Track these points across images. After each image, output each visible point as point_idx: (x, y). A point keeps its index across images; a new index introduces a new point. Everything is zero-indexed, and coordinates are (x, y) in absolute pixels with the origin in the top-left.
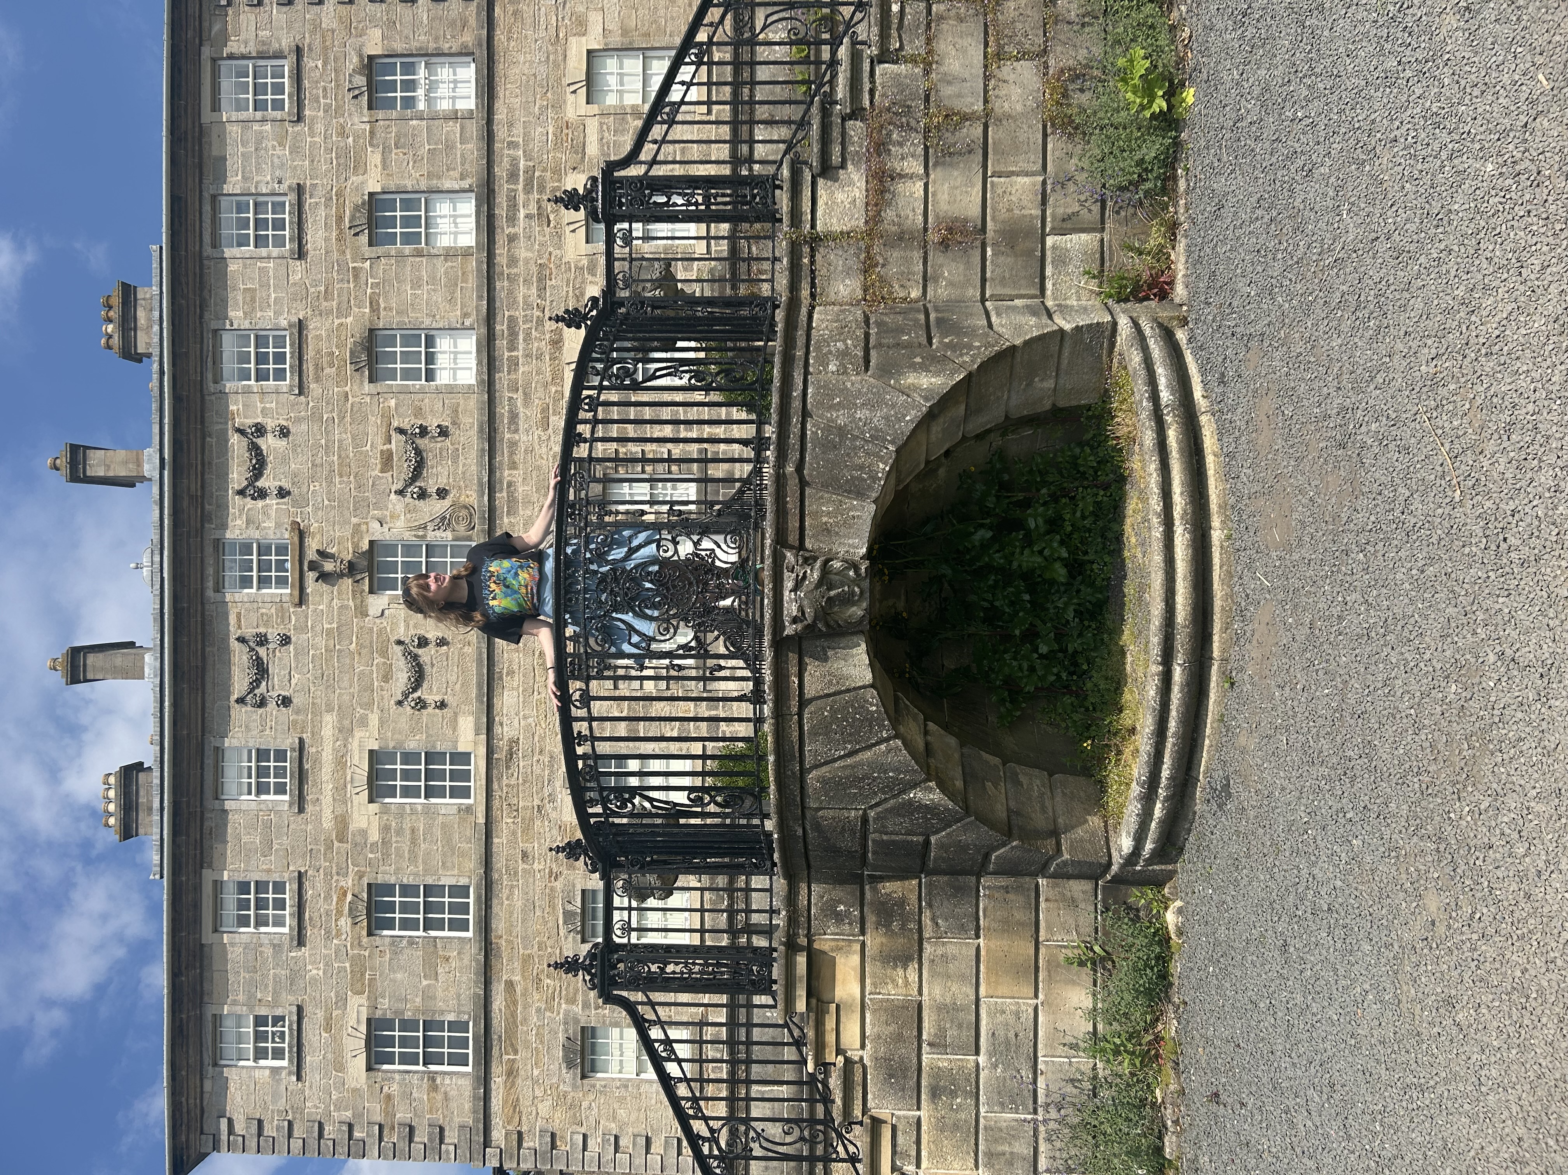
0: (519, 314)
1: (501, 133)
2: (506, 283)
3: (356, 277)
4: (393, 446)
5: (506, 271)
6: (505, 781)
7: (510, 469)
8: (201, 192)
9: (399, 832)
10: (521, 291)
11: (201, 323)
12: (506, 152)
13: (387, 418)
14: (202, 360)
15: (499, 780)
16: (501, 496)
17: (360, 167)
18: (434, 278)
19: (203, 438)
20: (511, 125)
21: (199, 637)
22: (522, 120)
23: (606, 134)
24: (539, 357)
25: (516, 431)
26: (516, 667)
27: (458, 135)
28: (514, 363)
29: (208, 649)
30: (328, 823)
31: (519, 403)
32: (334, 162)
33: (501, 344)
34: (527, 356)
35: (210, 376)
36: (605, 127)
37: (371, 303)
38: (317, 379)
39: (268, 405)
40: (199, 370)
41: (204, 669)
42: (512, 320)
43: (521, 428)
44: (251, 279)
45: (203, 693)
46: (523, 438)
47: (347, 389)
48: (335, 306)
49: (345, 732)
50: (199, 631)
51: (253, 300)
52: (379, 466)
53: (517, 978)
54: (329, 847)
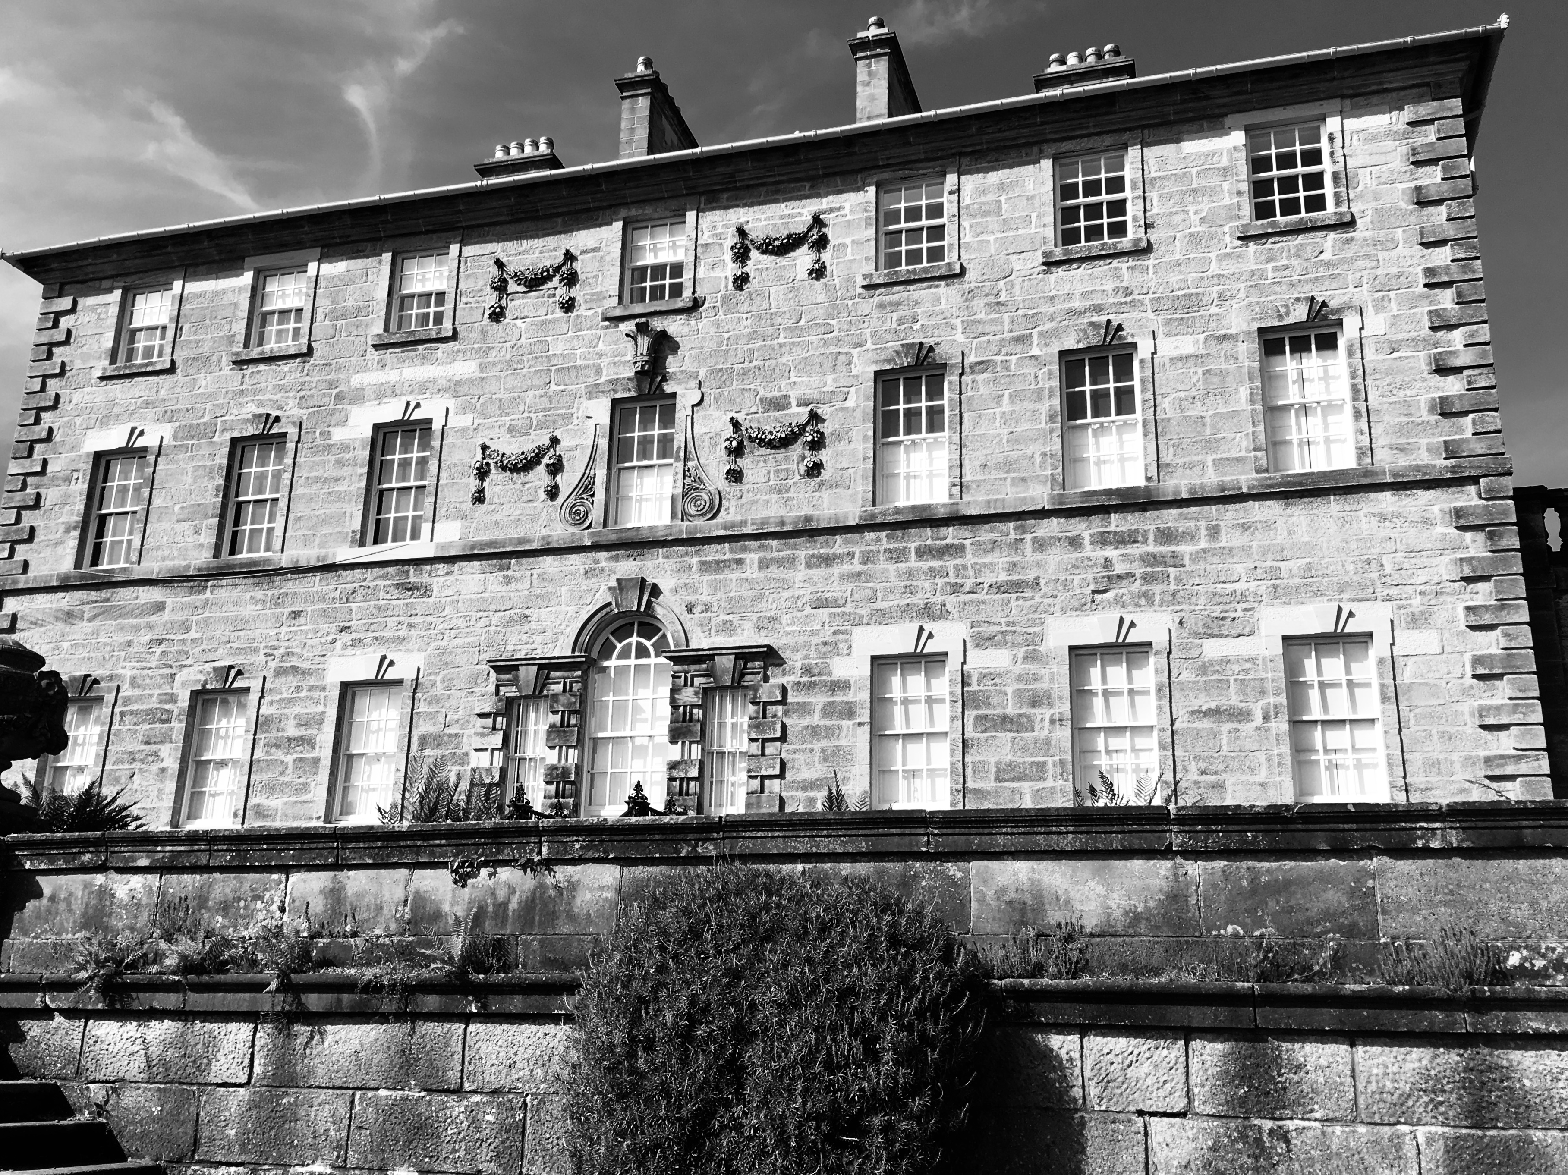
0: (969, 559)
1: (1232, 513)
2: (1013, 536)
3: (1018, 339)
4: (795, 409)
5: (1028, 537)
6: (382, 583)
7: (761, 561)
8: (1130, 129)
9: (340, 463)
10: (1000, 559)
11: (953, 155)
12: (1203, 524)
13: (830, 398)
14: (905, 164)
15: (384, 577)
16: (725, 552)
17: (1176, 326)
18: (1017, 441)
19: (809, 179)
20: (1245, 527)
21: (572, 208)
22: (1254, 544)
23: (1236, 668)
24: (909, 590)
25: (809, 566)
26: (513, 586)
27: (1224, 456)
28: (897, 556)
29: (560, 220)
30: (357, 380)
31: (846, 567)
32: (1180, 293)
33: (927, 537)
34: (910, 574)
35: (886, 176)
36: (1248, 665)
37: (982, 363)
38: (882, 306)
39: (849, 250)
40: (891, 162)
41: (537, 218)
42: (960, 549)
43: (811, 572)
44: (1014, 208)
45: (510, 222)
46: (800, 573)
47: (869, 345)
48: (977, 317)
49: (455, 388)
50: (578, 207)
51: (985, 214)
52: (769, 395)
53: (167, 615)
54: (331, 385)
